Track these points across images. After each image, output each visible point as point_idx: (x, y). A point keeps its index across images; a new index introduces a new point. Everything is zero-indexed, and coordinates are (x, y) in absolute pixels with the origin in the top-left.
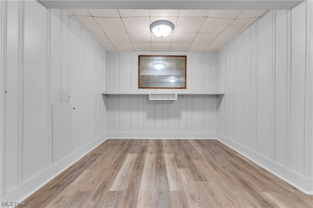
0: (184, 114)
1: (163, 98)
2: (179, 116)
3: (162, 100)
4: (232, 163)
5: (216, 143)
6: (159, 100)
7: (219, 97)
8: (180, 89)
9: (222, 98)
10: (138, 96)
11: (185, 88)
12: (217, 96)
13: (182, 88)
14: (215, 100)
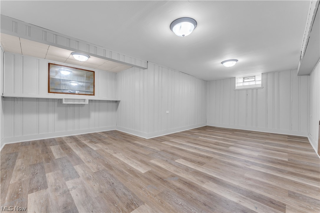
0: (93, 114)
1: (74, 102)
2: (89, 116)
3: (73, 104)
4: (124, 137)
5: (116, 131)
6: (71, 104)
7: (117, 102)
8: (89, 96)
9: (119, 104)
10: (47, 100)
11: (94, 95)
12: (116, 102)
13: (91, 95)
14: (115, 104)
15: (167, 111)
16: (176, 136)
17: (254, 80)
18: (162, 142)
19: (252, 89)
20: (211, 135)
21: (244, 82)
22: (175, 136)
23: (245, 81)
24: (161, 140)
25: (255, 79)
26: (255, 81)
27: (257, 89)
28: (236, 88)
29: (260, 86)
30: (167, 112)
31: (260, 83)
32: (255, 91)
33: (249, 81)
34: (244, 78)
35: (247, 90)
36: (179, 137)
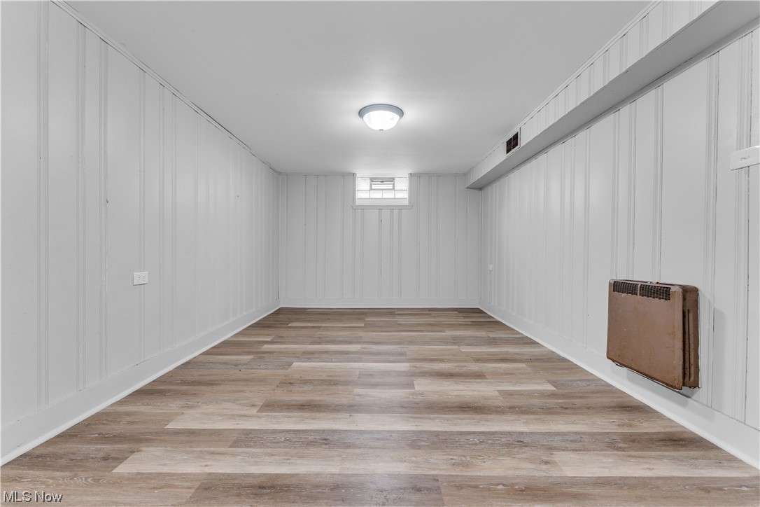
15: (136, 274)
16: (193, 383)
17: (391, 187)
18: (120, 460)
19: (392, 208)
20: (319, 343)
21: (371, 189)
22: (184, 383)
23: (374, 187)
24: (107, 447)
25: (394, 185)
26: (393, 189)
27: (401, 208)
28: (358, 203)
29: (406, 203)
30: (140, 277)
31: (405, 195)
32: (396, 212)
33: (382, 190)
34: (372, 180)
35: (380, 208)
36: (210, 383)
